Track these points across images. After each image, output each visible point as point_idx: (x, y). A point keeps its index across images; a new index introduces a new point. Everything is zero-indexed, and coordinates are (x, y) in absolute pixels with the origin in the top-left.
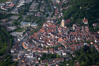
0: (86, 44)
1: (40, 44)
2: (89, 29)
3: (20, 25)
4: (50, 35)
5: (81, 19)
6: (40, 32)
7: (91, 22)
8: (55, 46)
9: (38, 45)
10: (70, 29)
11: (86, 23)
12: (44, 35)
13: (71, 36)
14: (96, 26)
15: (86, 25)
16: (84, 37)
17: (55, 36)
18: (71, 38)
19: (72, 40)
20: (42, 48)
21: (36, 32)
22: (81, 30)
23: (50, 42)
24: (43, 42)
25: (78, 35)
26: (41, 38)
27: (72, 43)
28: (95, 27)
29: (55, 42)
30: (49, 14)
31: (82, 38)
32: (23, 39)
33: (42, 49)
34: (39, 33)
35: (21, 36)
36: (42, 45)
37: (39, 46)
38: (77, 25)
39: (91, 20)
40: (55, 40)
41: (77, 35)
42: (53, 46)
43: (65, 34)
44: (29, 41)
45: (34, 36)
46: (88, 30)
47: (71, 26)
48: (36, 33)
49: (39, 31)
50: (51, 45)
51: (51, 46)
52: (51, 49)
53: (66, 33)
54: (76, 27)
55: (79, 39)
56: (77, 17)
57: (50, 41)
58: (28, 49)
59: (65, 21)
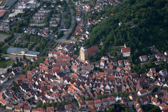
0: (120, 98)
1: (32, 96)
2: (132, 67)
3: (6, 53)
4: (55, 76)
5: (118, 47)
6: (39, 70)
7: (137, 54)
8: (60, 100)
9: (28, 98)
10: (95, 65)
11: (127, 54)
12: (44, 76)
13: (94, 80)
14: (145, 60)
15: (126, 58)
16: (118, 83)
17: (64, 80)
18: (93, 84)
19: (94, 89)
20: (34, 103)
21: (31, 70)
22: (115, 68)
23: (51, 93)
24: (38, 92)
25: (108, 80)
26: (37, 83)
27: (94, 95)
28: (143, 62)
29: (61, 92)
30: (65, 33)
31: (114, 86)
32: (5, 82)
33: (35, 106)
34: (37, 71)
35: (3, 76)
36: (36, 97)
37: (29, 101)
38: (108, 57)
39: (137, 50)
40: (62, 87)
41: (105, 79)
42: (56, 101)
43: (85, 76)
44: (13, 89)
45: (26, 77)
46: (130, 69)
47: (98, 60)
48: (30, 72)
49: (38, 68)
50: (53, 98)
51: (51, 102)
52: (50, 108)
53: (85, 74)
54: (108, 62)
55: (108, 87)
56: (111, 42)
57: (51, 90)
58: (8, 105)
59: (86, 49)
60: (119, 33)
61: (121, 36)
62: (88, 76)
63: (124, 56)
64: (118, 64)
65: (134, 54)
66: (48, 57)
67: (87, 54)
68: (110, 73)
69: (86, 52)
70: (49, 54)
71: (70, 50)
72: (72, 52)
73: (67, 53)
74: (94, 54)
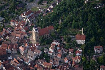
2: (81, 60)
11: (81, 42)
43: (27, 63)
59: (38, 31)
60: (80, 14)
61: (81, 18)
62: (30, 64)
63: (77, 43)
64: (68, 52)
65: (89, 43)
66: (10, 25)
67: (39, 36)
68: (55, 64)
69: (37, 33)
70: (11, 22)
71: (33, 20)
72: (31, 25)
73: (28, 24)
74: (47, 35)
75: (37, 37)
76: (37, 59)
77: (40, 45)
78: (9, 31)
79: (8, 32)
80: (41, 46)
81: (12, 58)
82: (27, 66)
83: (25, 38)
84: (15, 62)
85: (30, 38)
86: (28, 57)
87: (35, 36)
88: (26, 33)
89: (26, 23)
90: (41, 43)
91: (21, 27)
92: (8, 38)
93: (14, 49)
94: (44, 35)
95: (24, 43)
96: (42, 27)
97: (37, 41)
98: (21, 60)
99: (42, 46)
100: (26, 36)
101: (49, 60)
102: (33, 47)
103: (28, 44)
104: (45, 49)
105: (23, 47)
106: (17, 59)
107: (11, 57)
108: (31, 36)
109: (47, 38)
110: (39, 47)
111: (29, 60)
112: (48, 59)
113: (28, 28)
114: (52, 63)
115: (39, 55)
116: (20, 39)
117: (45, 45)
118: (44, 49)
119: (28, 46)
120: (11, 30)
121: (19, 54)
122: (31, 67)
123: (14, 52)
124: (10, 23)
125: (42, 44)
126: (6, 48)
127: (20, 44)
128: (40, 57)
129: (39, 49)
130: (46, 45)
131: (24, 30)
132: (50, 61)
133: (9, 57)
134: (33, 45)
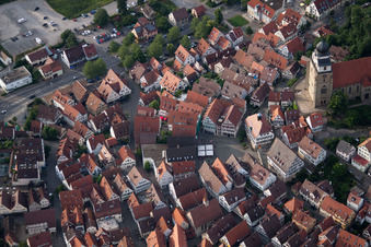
34: (143, 80)
43: (261, 187)
59: (329, 68)
66: (244, 16)
67: (329, 86)
68: (365, 214)
69: (325, 76)
70: (249, 7)
71: (332, 13)
72: (321, 32)
73: (308, 25)
74: (363, 89)
75: (321, 91)
76: (301, 176)
77: (329, 124)
78: (234, 39)
79: (227, 45)
80: (329, 129)
81: (211, 153)
82: (257, 199)
83: (280, 81)
84: (216, 172)
85: (297, 88)
86: (271, 162)
87: (317, 85)
88: (289, 64)
89: (303, 21)
90: (334, 115)
91: (279, 34)
92: (219, 67)
93: (227, 121)
94: (354, 88)
95: (270, 103)
96: (355, 51)
97: (320, 104)
98: (241, 170)
99: (333, 130)
100: (287, 73)
101: (349, 192)
102: (298, 125)
103: (282, 112)
104: (342, 143)
105: (259, 118)
106: (229, 162)
107: (210, 147)
108: (304, 81)
109: (363, 98)
110: (324, 130)
111: (271, 178)
112: (345, 185)
113: (305, 44)
114: (356, 206)
115: (315, 164)
116: (263, 82)
117: (346, 127)
118: (338, 142)
119: (283, 117)
120: (240, 39)
121: (242, 141)
122: (269, 206)
123: (224, 130)
124: (245, 10)
125: (338, 121)
126: (200, 109)
127: (255, 104)
128: (316, 173)
129: (320, 137)
130: (350, 128)
131: (284, 50)
132: (351, 195)
133: (202, 148)
134: (302, 118)
